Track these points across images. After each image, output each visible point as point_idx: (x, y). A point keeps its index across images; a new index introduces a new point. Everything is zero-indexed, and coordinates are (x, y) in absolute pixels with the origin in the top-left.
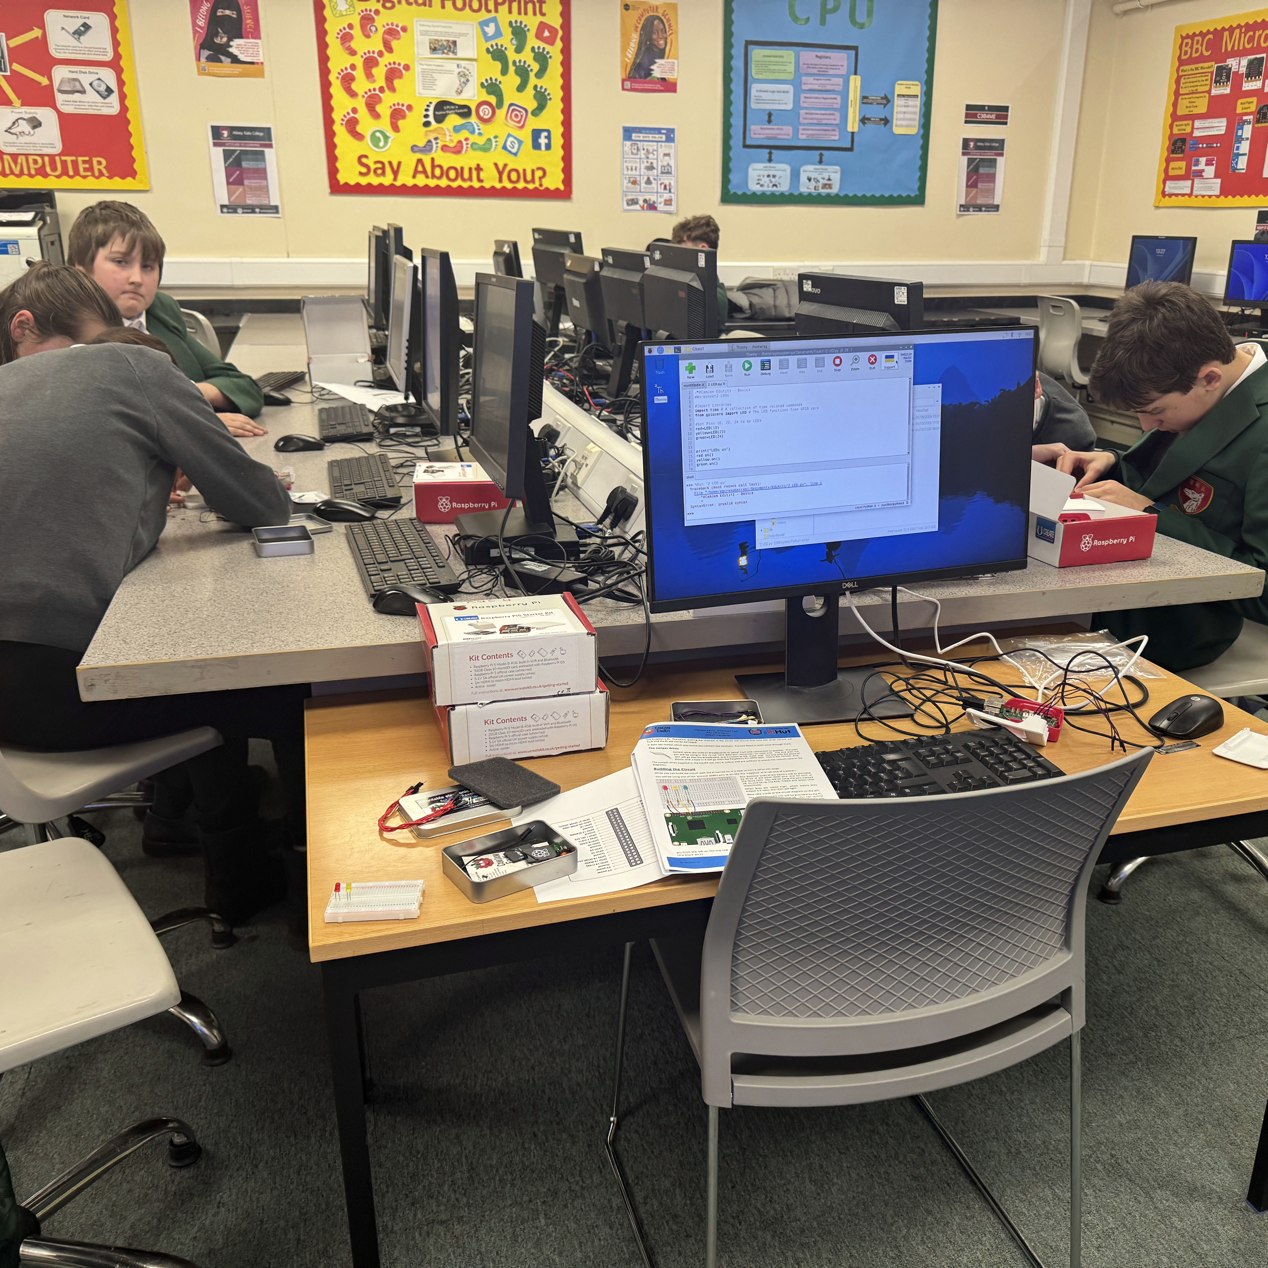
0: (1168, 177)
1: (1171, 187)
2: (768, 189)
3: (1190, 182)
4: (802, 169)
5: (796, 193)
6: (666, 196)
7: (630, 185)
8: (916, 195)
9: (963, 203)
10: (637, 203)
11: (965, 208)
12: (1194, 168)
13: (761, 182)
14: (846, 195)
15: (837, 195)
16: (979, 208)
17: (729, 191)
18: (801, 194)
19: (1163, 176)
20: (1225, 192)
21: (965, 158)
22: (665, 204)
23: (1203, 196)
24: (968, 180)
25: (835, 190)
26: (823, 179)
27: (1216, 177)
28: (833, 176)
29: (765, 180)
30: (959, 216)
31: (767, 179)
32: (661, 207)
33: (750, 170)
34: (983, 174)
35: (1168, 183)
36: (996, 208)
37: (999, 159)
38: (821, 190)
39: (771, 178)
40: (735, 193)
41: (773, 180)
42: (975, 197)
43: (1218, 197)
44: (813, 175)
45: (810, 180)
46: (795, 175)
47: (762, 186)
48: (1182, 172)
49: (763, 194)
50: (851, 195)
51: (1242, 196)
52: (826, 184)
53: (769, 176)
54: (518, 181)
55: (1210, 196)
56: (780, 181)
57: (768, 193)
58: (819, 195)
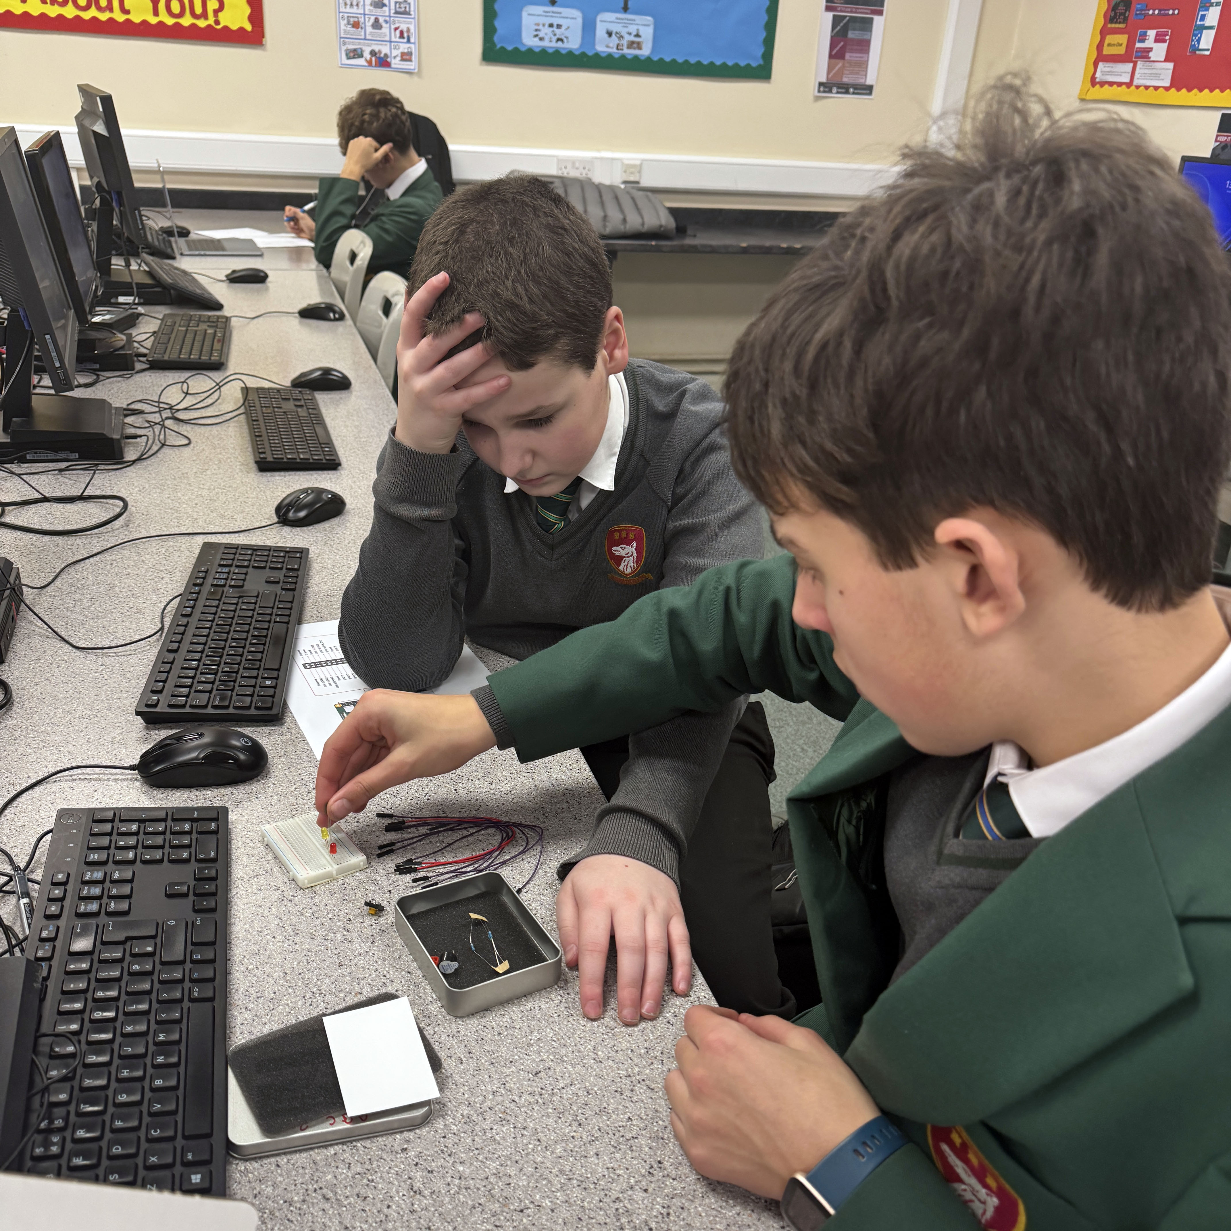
0: (1101, 58)
1: (1104, 71)
2: (550, 44)
3: (1131, 65)
4: (599, 18)
5: (590, 53)
6: (404, 47)
7: (349, 28)
8: (760, 66)
9: (824, 80)
10: (361, 56)
11: (825, 87)
12: (1138, 45)
13: (541, 34)
14: (661, 60)
15: (649, 59)
16: (845, 89)
17: (494, 45)
18: (597, 55)
19: (1094, 55)
20: (1177, 83)
21: (830, 15)
22: (403, 60)
23: (1147, 88)
24: (832, 47)
25: (646, 51)
26: (630, 34)
27: (1167, 60)
28: (643, 31)
29: (545, 31)
30: (817, 99)
31: (549, 30)
32: (396, 63)
33: (524, 14)
34: (852, 40)
35: (1101, 65)
36: (868, 90)
37: (877, 19)
38: (626, 51)
39: (555, 29)
40: (503, 48)
41: (558, 31)
42: (841, 73)
43: (1167, 89)
44: (614, 28)
45: (610, 34)
46: (589, 27)
47: (541, 39)
48: (1122, 50)
49: (544, 51)
50: (668, 59)
51: (1201, 90)
52: (633, 43)
53: (551, 25)
54: (181, 15)
55: (1156, 88)
56: (567, 33)
57: (550, 51)
58: (623, 57)
